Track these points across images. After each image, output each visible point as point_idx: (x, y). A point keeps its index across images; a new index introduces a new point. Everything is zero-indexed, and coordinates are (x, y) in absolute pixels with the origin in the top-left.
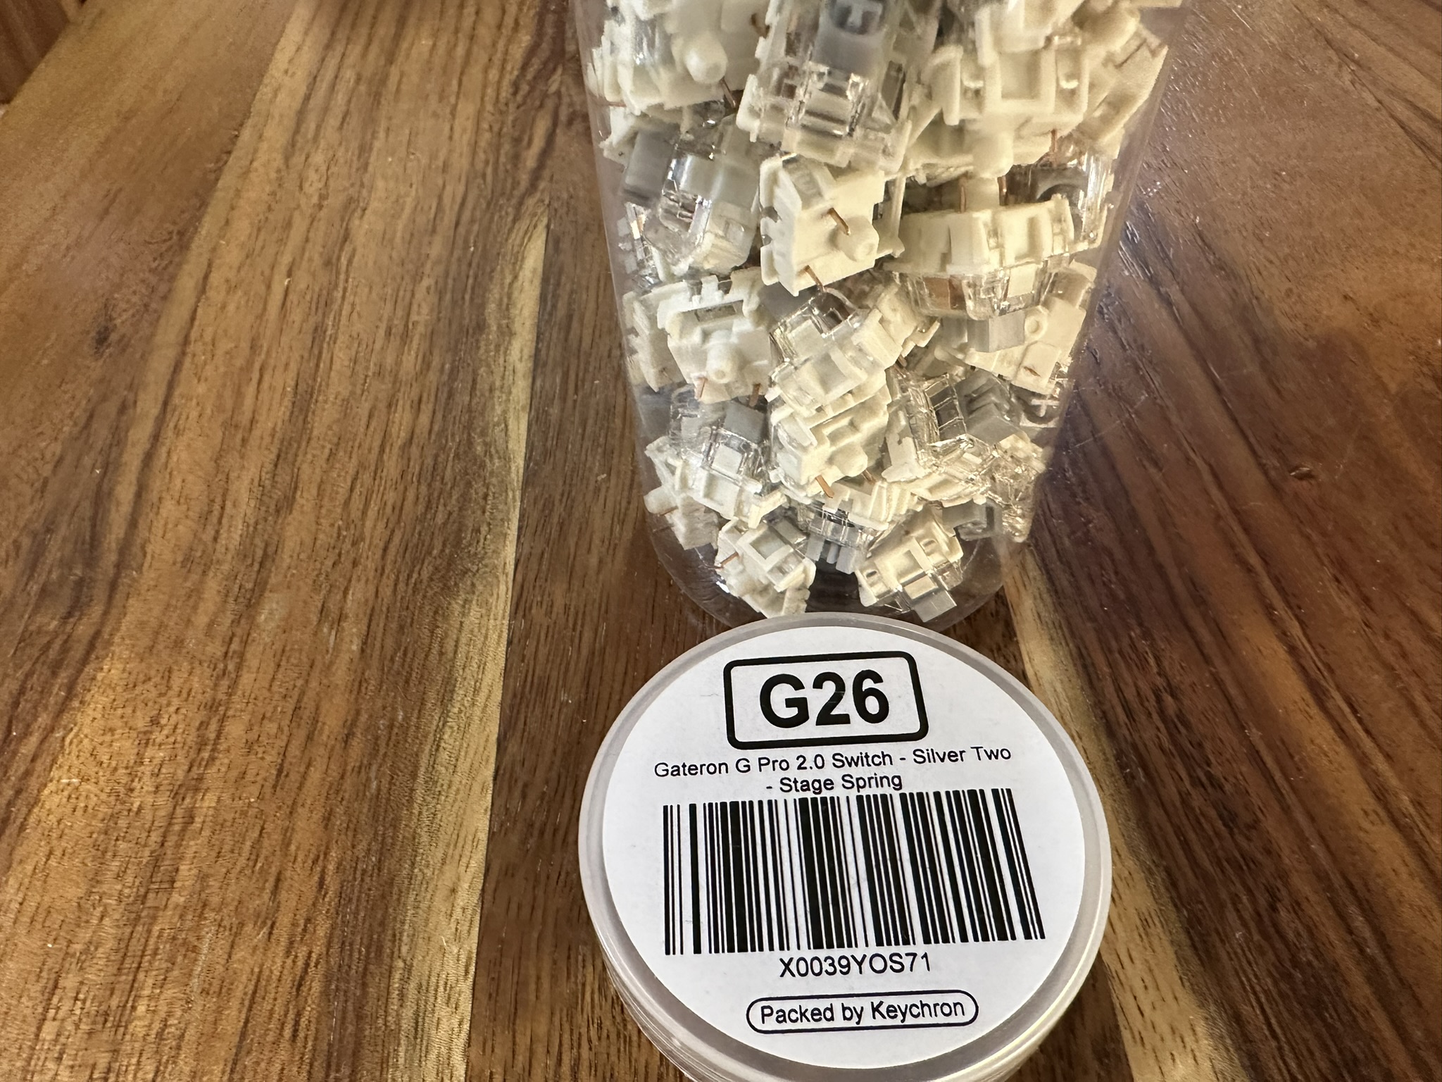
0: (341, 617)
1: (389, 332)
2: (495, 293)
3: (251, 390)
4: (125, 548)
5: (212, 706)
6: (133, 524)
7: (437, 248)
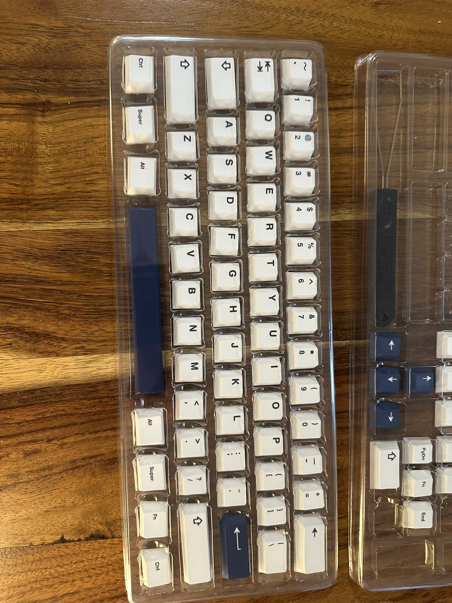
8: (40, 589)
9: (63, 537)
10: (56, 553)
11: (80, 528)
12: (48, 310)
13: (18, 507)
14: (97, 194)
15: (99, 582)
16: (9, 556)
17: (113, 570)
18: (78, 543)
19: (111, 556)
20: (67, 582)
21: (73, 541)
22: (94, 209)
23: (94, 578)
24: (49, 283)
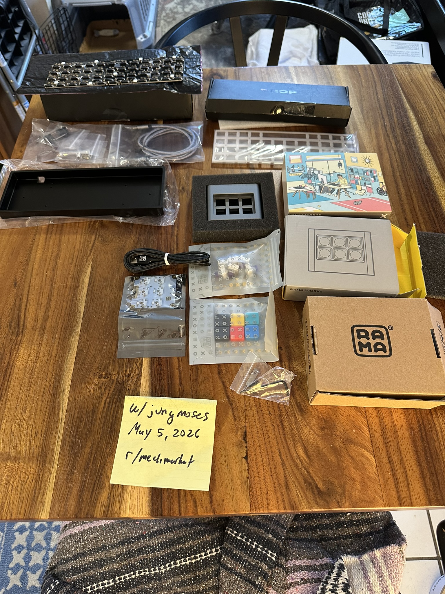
0: (55, 339)
1: (63, 287)
2: (81, 279)
3: (41, 297)
4: (23, 326)
5: (38, 351)
6: (24, 322)
7: (72, 269)
8: (277, 473)
9: (244, 457)
10: (254, 462)
11: (239, 446)
12: (106, 461)
13: (224, 485)
14: (43, 431)
15: (273, 437)
16: (255, 492)
17: (266, 427)
18: (248, 448)
19: (257, 428)
20: (273, 457)
21: (247, 451)
22: (52, 432)
23: (270, 439)
24: (90, 460)
